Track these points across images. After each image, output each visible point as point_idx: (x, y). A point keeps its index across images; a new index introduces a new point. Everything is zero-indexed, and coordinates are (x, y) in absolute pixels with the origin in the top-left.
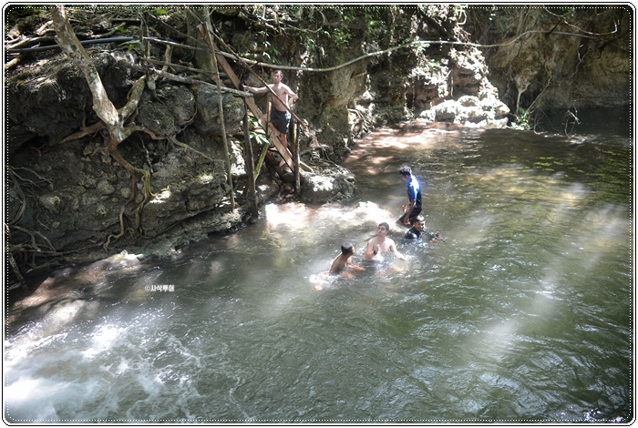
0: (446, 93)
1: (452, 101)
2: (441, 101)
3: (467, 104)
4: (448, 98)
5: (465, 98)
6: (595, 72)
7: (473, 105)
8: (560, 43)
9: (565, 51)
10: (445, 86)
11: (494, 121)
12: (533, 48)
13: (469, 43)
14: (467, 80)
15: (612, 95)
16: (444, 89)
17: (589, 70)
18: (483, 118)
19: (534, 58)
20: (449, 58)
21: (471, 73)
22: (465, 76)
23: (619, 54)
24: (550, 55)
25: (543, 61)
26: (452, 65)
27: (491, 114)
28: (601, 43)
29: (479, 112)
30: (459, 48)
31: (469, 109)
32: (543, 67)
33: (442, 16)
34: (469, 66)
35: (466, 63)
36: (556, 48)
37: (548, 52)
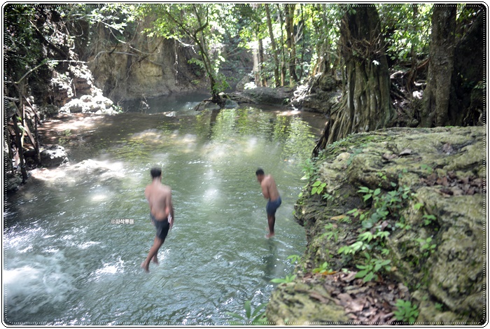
0: (72, 95)
1: (77, 99)
2: (70, 100)
3: (86, 101)
4: (74, 97)
5: (84, 97)
6: (138, 76)
7: (90, 101)
8: (117, 59)
9: (120, 64)
10: (70, 90)
11: (107, 110)
12: (104, 63)
13: (78, 61)
14: (83, 85)
15: (151, 90)
16: (70, 93)
17: (135, 75)
18: (98, 109)
19: (105, 69)
20: (69, 71)
21: (85, 81)
22: (81, 82)
23: (150, 65)
24: (114, 67)
25: (110, 71)
26: (72, 75)
27: (103, 106)
28: (139, 58)
29: (95, 106)
30: (73, 64)
31: (89, 104)
32: (111, 74)
33: (60, 43)
34: (83, 76)
35: (81, 74)
36: (116, 63)
37: (112, 65)
